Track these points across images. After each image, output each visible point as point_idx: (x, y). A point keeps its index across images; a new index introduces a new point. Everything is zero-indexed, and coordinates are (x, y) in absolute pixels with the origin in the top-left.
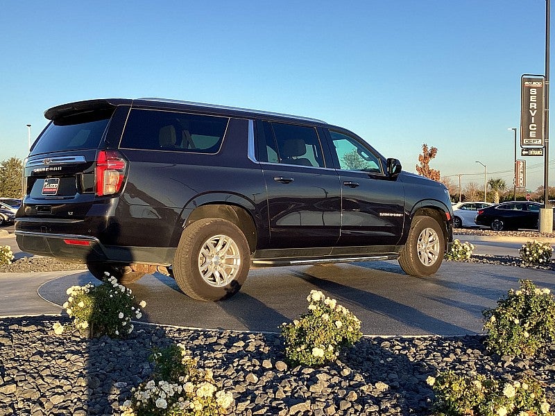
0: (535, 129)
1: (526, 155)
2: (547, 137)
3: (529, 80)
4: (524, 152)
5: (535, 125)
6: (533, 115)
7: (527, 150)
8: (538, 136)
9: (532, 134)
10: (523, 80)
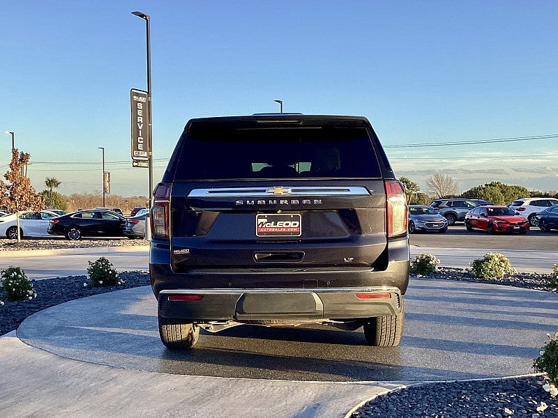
0: (142, 142)
1: (137, 166)
2: (151, 151)
3: (138, 95)
4: (135, 164)
5: (142, 139)
6: (140, 128)
7: (137, 161)
8: (145, 150)
9: (140, 147)
10: (133, 94)
